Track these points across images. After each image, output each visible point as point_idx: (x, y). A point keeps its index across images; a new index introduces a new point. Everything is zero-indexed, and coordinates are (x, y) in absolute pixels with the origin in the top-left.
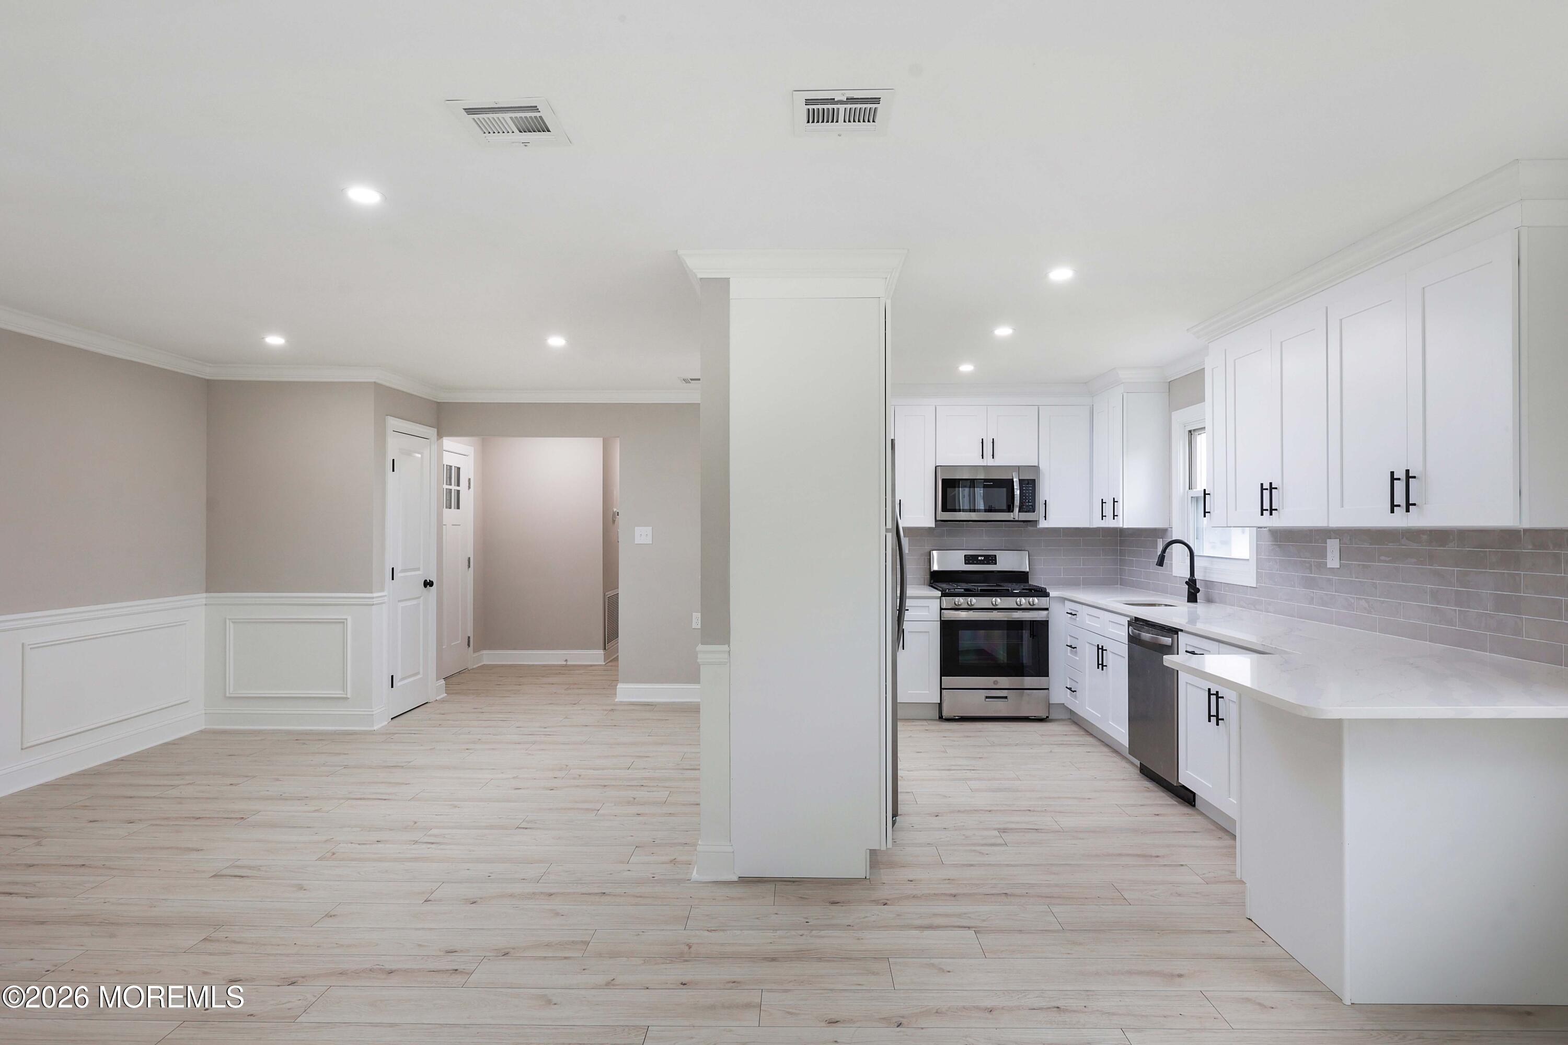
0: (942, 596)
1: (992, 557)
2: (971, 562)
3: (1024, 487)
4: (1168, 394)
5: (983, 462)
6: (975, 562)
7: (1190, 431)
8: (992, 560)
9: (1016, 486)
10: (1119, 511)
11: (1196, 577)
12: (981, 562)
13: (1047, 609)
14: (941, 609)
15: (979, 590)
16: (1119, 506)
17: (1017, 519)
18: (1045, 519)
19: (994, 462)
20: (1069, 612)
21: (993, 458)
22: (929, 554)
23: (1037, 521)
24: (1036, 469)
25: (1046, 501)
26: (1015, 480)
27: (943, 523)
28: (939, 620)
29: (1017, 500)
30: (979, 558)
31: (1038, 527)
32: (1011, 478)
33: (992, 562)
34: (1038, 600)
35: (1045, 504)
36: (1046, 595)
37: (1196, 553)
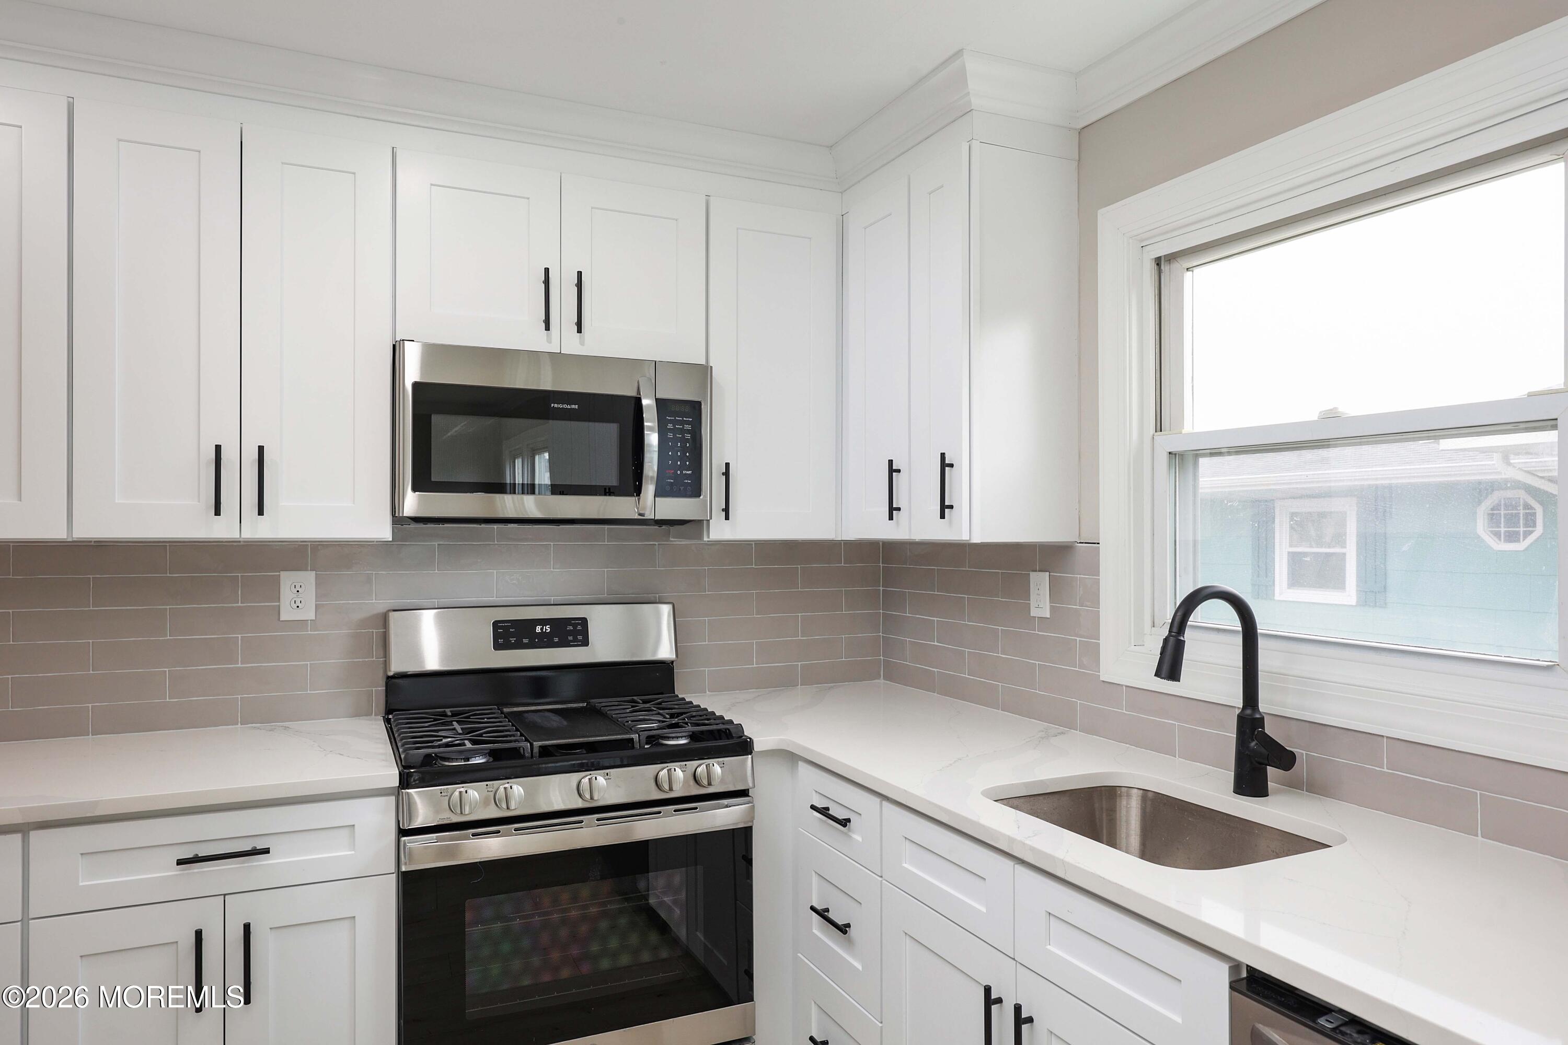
0: (405, 782)
1: (575, 626)
2: (513, 640)
3: (670, 422)
4: (1075, 164)
5: (549, 341)
6: (525, 641)
7: (1158, 261)
8: (575, 633)
9: (650, 422)
10: (958, 494)
11: (1263, 707)
12: (545, 642)
13: (744, 793)
14: (403, 832)
15: (536, 750)
16: (958, 479)
17: (649, 515)
18: (727, 518)
19: (582, 343)
20: (819, 805)
21: (579, 330)
22: (377, 631)
23: (701, 521)
24: (703, 373)
25: (727, 465)
26: (645, 402)
27: (421, 526)
28: (392, 868)
29: (651, 462)
30: (538, 629)
31: (706, 539)
32: (632, 393)
33: (575, 640)
34: (722, 766)
35: (727, 474)
36: (744, 747)
37: (1261, 628)
